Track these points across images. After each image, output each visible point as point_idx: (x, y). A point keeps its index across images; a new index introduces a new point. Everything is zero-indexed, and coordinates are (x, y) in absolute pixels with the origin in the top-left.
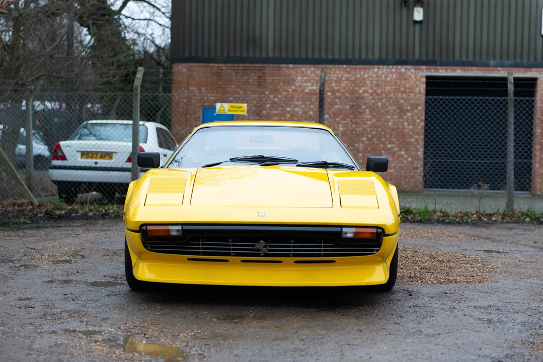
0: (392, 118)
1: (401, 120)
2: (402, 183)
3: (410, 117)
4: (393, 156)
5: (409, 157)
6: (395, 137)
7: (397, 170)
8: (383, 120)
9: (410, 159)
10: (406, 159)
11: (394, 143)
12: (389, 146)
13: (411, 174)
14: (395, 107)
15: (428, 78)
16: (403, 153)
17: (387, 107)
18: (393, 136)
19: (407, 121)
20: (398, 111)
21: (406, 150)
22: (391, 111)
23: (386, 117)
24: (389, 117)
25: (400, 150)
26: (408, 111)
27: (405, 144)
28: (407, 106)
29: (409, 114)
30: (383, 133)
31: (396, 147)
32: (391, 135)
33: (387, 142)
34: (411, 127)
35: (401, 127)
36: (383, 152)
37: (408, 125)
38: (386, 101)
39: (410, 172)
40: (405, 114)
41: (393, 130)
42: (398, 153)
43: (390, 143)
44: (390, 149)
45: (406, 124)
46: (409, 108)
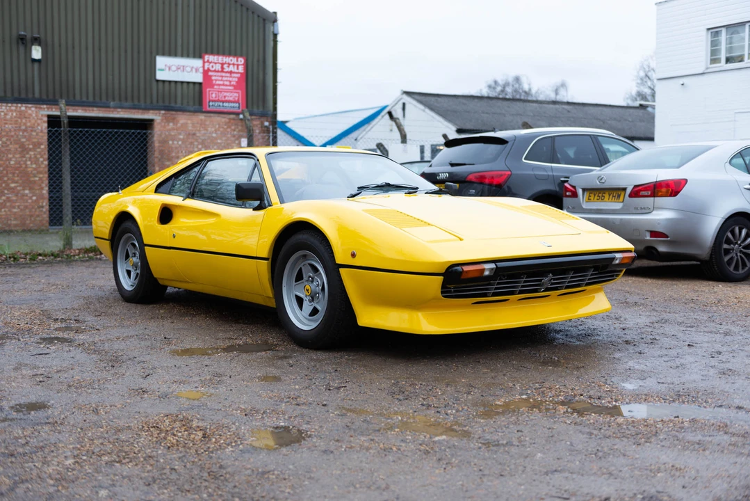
0: (14, 157)
1: (24, 159)
2: (28, 222)
3: (33, 156)
4: (17, 195)
5: (33, 196)
6: (18, 176)
7: (21, 210)
8: (4, 159)
9: (34, 198)
10: (31, 198)
11: (17, 182)
12: (13, 185)
13: (37, 213)
14: (17, 146)
15: (49, 116)
16: (27, 192)
17: (8, 146)
18: (16, 175)
19: (30, 160)
20: (19, 150)
21: (30, 189)
22: (12, 149)
23: (7, 156)
24: (10, 156)
25: (24, 190)
26: (30, 150)
27: (28, 183)
28: (29, 145)
29: (32, 153)
30: (5, 172)
31: (19, 186)
32: (14, 174)
33: (10, 181)
34: (34, 166)
35: (24, 166)
36: (6, 192)
37: (31, 164)
38: (7, 140)
39: (36, 211)
40: (28, 153)
41: (17, 169)
42: (22, 192)
43: (13, 182)
44: (13, 188)
45: (29, 163)
46: (31, 146)
